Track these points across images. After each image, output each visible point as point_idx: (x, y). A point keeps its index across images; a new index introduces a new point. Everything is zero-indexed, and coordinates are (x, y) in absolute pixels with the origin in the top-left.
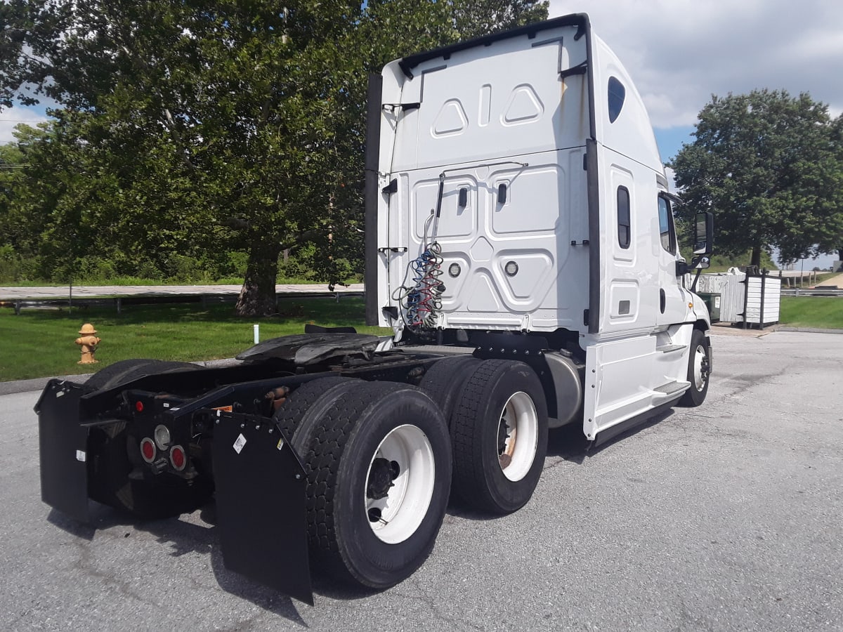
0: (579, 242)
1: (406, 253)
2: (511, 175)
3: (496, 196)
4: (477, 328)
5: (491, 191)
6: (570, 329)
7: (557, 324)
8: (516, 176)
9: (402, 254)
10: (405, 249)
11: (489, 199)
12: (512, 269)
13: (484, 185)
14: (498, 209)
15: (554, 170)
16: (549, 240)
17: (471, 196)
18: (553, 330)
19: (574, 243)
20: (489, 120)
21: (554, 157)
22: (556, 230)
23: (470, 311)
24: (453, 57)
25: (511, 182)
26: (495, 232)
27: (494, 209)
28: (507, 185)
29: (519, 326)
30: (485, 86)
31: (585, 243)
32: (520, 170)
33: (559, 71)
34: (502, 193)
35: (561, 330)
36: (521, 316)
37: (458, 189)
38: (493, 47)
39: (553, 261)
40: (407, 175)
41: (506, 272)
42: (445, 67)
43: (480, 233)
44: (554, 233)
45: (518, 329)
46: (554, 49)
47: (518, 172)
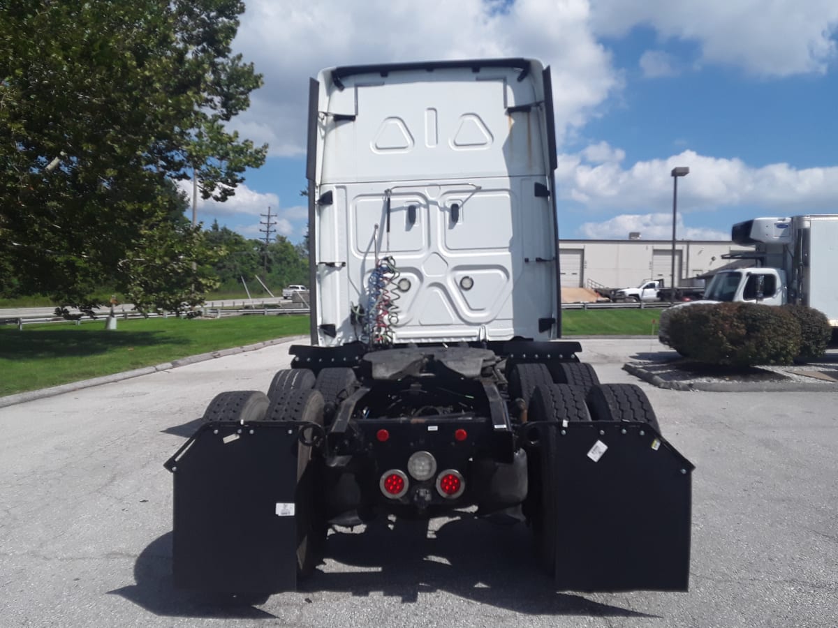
0: (533, 259)
1: (345, 269)
2: (464, 196)
3: (448, 214)
5: (442, 209)
6: (525, 337)
7: (513, 332)
8: (469, 198)
9: (339, 269)
10: (343, 264)
11: (440, 218)
12: (467, 284)
13: (435, 203)
14: (451, 227)
15: (507, 195)
16: (505, 258)
17: (421, 213)
18: (509, 338)
19: (527, 260)
20: (437, 142)
21: (506, 183)
22: (511, 248)
23: (422, 325)
24: (391, 76)
25: (463, 203)
26: (449, 249)
27: (447, 227)
28: (459, 205)
29: (475, 336)
30: (430, 109)
31: (539, 260)
32: (473, 192)
33: (505, 107)
34: (454, 212)
35: (517, 339)
36: (478, 327)
37: (407, 205)
38: (435, 74)
39: (508, 277)
40: (344, 187)
41: (461, 287)
42: (383, 84)
43: (433, 249)
44: (510, 251)
45: (475, 339)
46: (499, 86)
47: (471, 194)
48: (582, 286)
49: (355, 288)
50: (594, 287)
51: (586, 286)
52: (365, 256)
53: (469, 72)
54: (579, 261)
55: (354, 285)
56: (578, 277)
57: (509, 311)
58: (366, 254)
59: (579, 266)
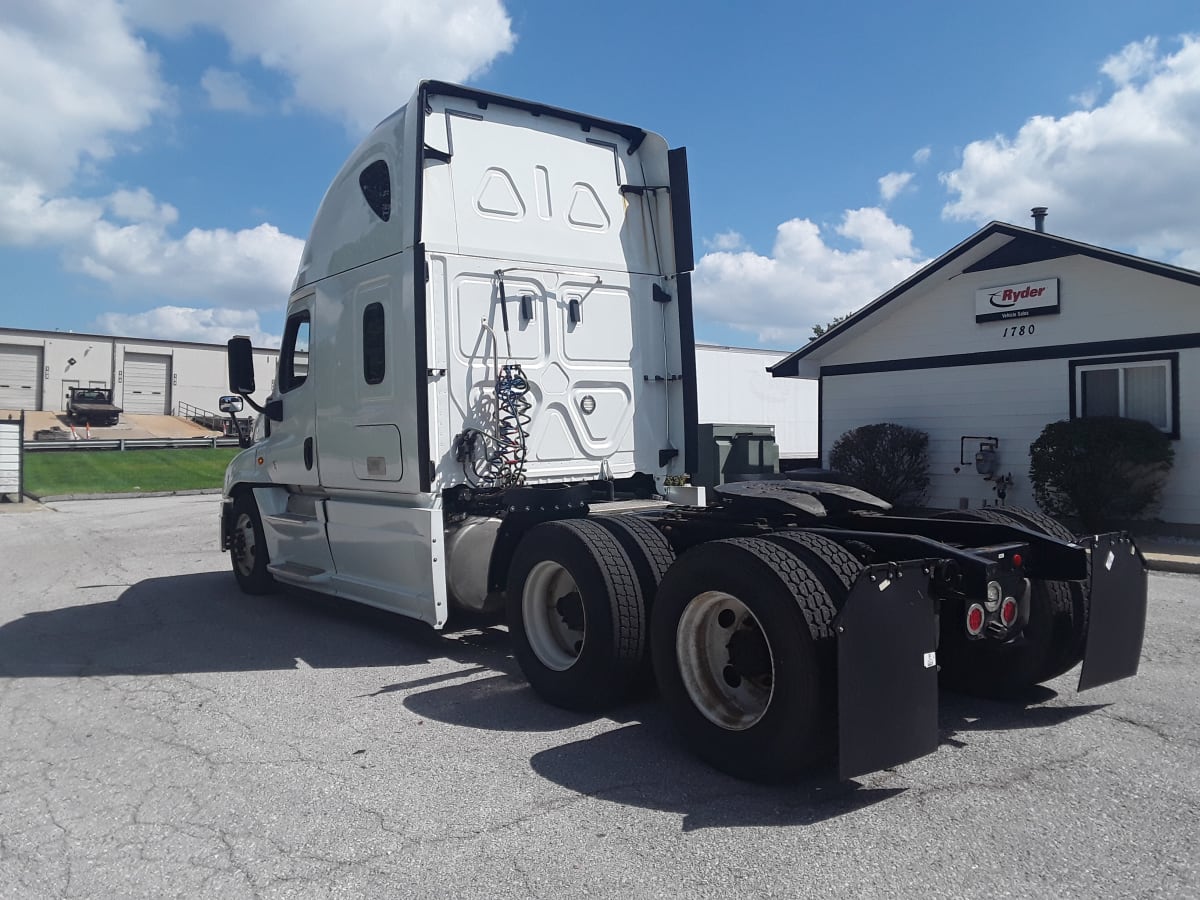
0: (652, 377)
1: (444, 379)
2: (584, 291)
3: (566, 312)
4: (550, 481)
5: (561, 305)
6: (646, 473)
7: (634, 468)
8: (588, 293)
9: (437, 379)
10: (442, 372)
11: (559, 316)
12: (588, 405)
13: (554, 296)
14: (570, 330)
15: (625, 294)
16: (626, 374)
17: (537, 307)
18: (630, 475)
19: (646, 378)
20: (551, 214)
21: (625, 280)
22: (631, 362)
23: (539, 461)
24: (491, 109)
25: (583, 300)
26: (569, 359)
27: (566, 330)
28: (579, 301)
29: (597, 474)
30: (538, 167)
31: (658, 378)
32: (593, 287)
33: (619, 185)
34: (574, 311)
35: (638, 475)
36: (600, 463)
37: (520, 295)
38: (542, 120)
39: (629, 398)
40: (442, 259)
41: (583, 410)
42: (481, 118)
43: (552, 357)
44: (630, 366)
45: (596, 478)
46: (609, 154)
47: (590, 288)
48: (169, 412)
49: (458, 407)
50: (190, 413)
51: (176, 411)
52: (470, 363)
53: (577, 129)
54: (163, 373)
55: (456, 403)
56: (162, 398)
57: (629, 442)
58: (472, 358)
59: (163, 381)
